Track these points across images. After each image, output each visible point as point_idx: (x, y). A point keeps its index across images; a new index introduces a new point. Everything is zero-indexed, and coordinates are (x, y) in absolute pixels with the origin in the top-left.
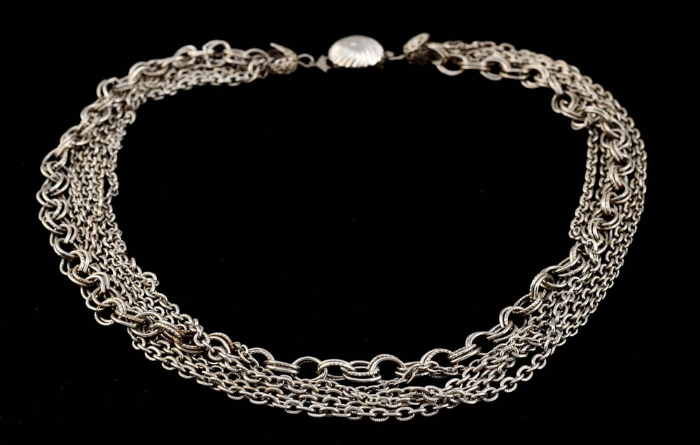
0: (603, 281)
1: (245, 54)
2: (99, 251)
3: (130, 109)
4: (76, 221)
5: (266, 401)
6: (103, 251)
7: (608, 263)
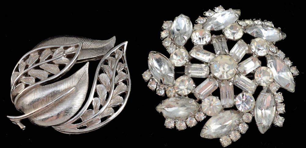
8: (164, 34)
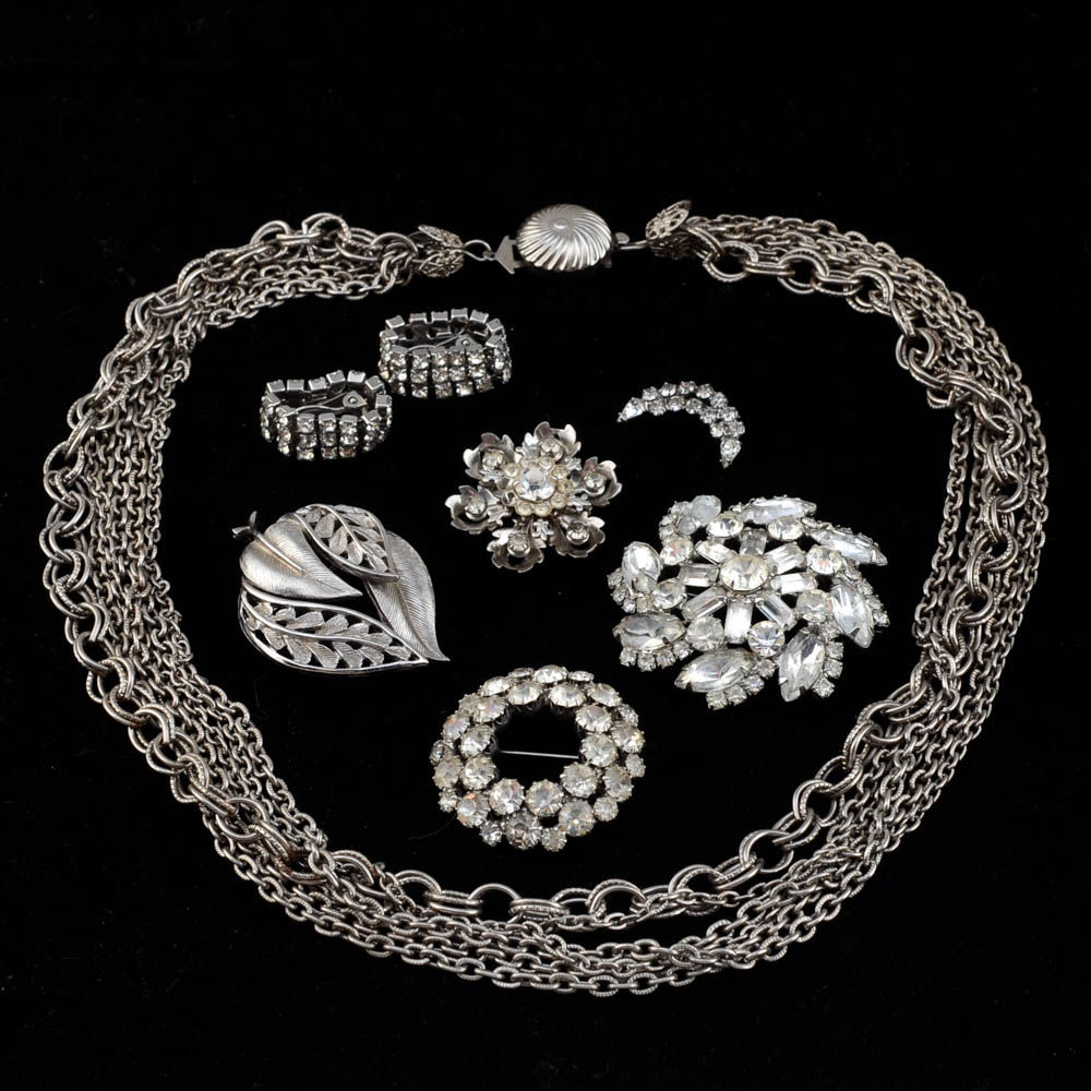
0: (963, 727)
1: (373, 240)
2: (146, 657)
3: (180, 353)
4: (104, 593)
5: (426, 960)
6: (152, 655)
7: (974, 694)
8: (666, 520)
